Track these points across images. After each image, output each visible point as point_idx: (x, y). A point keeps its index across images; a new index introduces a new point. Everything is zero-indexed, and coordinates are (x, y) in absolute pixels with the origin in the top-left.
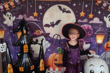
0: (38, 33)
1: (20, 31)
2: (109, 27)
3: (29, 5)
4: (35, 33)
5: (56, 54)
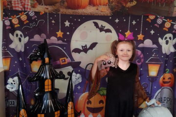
0: (63, 62)
2: (165, 53)
3: (50, 21)
4: (58, 62)
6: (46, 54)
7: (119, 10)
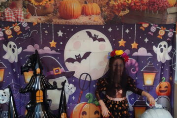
0: (56, 72)
1: (31, 70)
2: (161, 62)
3: (43, 31)
4: (52, 72)
5: (85, 104)
7: (112, 19)
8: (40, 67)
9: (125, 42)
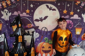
0: (29, 26)
3: (23, 4)
4: (27, 26)
5: (44, 43)
6: (19, 22)
8: (21, 23)
9: (67, 11)
